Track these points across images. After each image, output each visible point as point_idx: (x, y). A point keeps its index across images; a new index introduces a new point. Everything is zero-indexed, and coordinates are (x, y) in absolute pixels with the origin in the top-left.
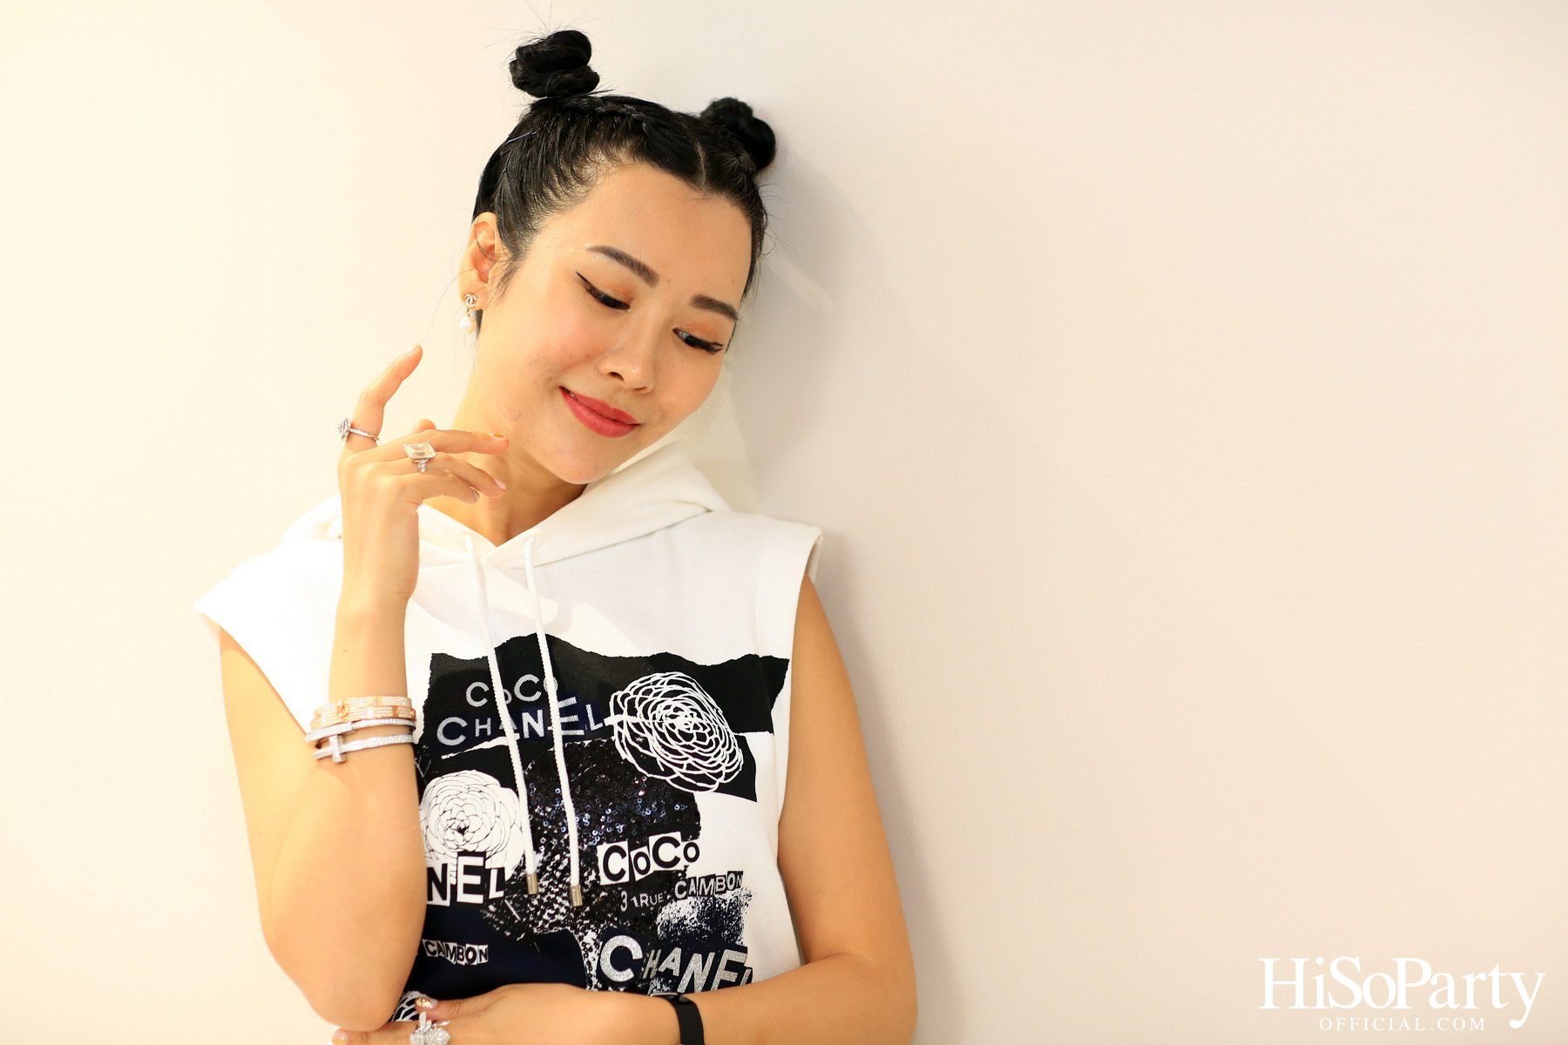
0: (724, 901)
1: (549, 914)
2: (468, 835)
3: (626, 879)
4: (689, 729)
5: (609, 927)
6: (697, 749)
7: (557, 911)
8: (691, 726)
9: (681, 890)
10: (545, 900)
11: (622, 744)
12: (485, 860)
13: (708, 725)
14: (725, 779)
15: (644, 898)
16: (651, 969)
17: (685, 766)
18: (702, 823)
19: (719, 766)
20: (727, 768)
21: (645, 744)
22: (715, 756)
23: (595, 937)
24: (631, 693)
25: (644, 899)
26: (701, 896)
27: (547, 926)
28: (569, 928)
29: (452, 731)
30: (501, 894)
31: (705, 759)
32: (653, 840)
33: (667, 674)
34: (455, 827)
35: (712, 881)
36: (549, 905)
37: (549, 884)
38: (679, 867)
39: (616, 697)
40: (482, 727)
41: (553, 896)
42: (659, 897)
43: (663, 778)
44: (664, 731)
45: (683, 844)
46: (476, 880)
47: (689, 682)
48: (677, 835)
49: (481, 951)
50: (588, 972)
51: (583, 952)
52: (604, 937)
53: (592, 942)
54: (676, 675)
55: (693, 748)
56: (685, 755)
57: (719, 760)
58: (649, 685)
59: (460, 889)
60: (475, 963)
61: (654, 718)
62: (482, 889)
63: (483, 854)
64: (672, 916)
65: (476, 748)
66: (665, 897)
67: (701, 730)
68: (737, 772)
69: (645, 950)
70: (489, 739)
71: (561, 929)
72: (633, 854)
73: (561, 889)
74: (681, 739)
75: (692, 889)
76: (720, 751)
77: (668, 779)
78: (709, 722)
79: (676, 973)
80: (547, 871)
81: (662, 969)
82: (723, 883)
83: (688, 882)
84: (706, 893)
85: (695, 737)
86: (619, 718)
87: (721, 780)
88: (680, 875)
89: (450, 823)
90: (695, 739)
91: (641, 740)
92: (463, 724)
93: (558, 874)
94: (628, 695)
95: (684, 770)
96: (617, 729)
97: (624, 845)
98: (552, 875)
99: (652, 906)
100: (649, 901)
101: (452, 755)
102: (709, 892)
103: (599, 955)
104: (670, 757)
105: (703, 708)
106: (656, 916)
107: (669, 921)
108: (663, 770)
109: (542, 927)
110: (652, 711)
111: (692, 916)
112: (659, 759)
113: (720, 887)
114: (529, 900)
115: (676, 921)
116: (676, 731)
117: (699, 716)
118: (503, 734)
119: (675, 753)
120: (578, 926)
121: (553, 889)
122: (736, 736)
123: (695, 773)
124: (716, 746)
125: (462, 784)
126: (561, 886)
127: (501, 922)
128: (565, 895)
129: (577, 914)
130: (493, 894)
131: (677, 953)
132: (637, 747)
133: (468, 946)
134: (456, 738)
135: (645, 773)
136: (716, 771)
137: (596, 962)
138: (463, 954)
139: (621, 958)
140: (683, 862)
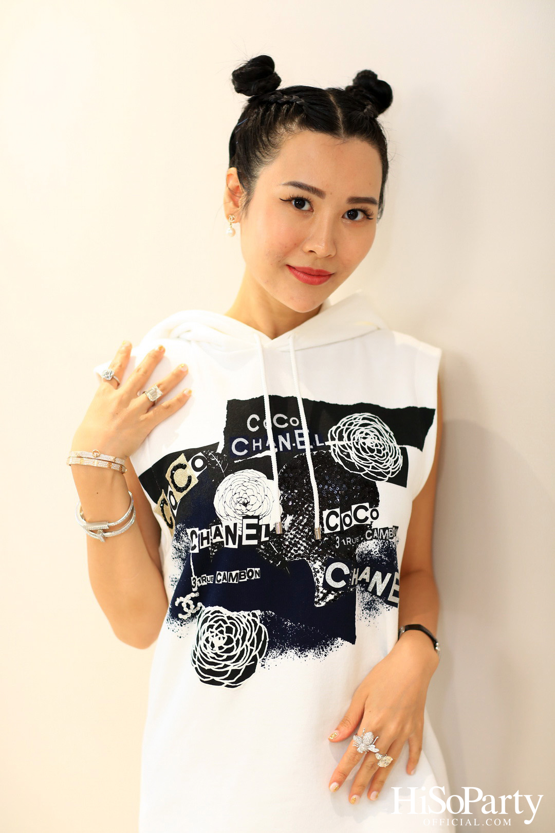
1: (294, 550)
2: (249, 507)
3: (338, 529)
4: (373, 446)
5: (329, 558)
6: (377, 458)
7: (299, 548)
8: (374, 445)
9: (369, 535)
10: (293, 542)
11: (335, 455)
12: (259, 520)
13: (383, 444)
14: (392, 475)
15: (349, 540)
16: (355, 579)
17: (371, 467)
18: (380, 498)
19: (389, 468)
20: (393, 469)
21: (348, 456)
22: (386, 462)
23: (321, 564)
24: (341, 426)
26: (381, 539)
27: (293, 557)
28: (305, 559)
29: (240, 447)
30: (267, 539)
31: (381, 463)
32: (354, 507)
33: (362, 414)
34: (241, 502)
35: (387, 531)
36: (295, 545)
37: (296, 533)
38: (368, 522)
39: (332, 431)
40: (257, 444)
41: (297, 540)
42: (357, 539)
43: (359, 473)
44: (359, 447)
45: (370, 510)
46: (254, 532)
47: (374, 419)
48: (367, 505)
49: (256, 571)
50: (317, 584)
51: (314, 574)
52: (327, 564)
53: (319, 568)
54: (367, 415)
55: (375, 457)
56: (371, 461)
57: (388, 464)
58: (352, 420)
59: (244, 537)
60: (253, 578)
61: (354, 439)
62: (257, 537)
63: (257, 517)
64: (364, 549)
65: (253, 457)
66: (360, 539)
67: (379, 448)
68: (398, 471)
69: (350, 569)
70: (261, 452)
71: (301, 558)
72: (343, 515)
73: (302, 536)
74: (368, 451)
75: (376, 535)
76: (389, 460)
77: (361, 474)
78: (383, 443)
79: (368, 581)
80: (295, 526)
81: (360, 579)
83: (373, 530)
84: (384, 538)
85: (376, 451)
86: (333, 442)
87: (389, 476)
88: (368, 527)
89: (239, 500)
90: (375, 452)
91: (346, 453)
92: (246, 442)
93: (301, 527)
94: (339, 427)
95: (370, 469)
96: (332, 447)
97: (338, 510)
98: (298, 528)
99: (353, 544)
100: (351, 542)
101: (240, 461)
102: (386, 537)
103: (325, 574)
104: (363, 462)
105: (381, 435)
106: (356, 550)
107: (362, 552)
108: (358, 469)
109: (290, 557)
110: (353, 435)
111: (376, 550)
112: (356, 463)
113: (391, 534)
114: (283, 542)
115: (366, 552)
116: (366, 447)
117: (378, 439)
118: (268, 448)
119: (365, 459)
120: (311, 558)
121: (298, 536)
122: (400, 448)
123: (376, 471)
124: (387, 457)
125: (246, 477)
126: (302, 534)
127: (268, 555)
128: (304, 539)
129: (310, 551)
130: (263, 539)
131: (368, 569)
132: (344, 456)
133: (248, 569)
134: (242, 451)
135: (349, 470)
136: (387, 471)
137: (322, 578)
138: (244, 575)
139: (337, 575)
140: (370, 520)
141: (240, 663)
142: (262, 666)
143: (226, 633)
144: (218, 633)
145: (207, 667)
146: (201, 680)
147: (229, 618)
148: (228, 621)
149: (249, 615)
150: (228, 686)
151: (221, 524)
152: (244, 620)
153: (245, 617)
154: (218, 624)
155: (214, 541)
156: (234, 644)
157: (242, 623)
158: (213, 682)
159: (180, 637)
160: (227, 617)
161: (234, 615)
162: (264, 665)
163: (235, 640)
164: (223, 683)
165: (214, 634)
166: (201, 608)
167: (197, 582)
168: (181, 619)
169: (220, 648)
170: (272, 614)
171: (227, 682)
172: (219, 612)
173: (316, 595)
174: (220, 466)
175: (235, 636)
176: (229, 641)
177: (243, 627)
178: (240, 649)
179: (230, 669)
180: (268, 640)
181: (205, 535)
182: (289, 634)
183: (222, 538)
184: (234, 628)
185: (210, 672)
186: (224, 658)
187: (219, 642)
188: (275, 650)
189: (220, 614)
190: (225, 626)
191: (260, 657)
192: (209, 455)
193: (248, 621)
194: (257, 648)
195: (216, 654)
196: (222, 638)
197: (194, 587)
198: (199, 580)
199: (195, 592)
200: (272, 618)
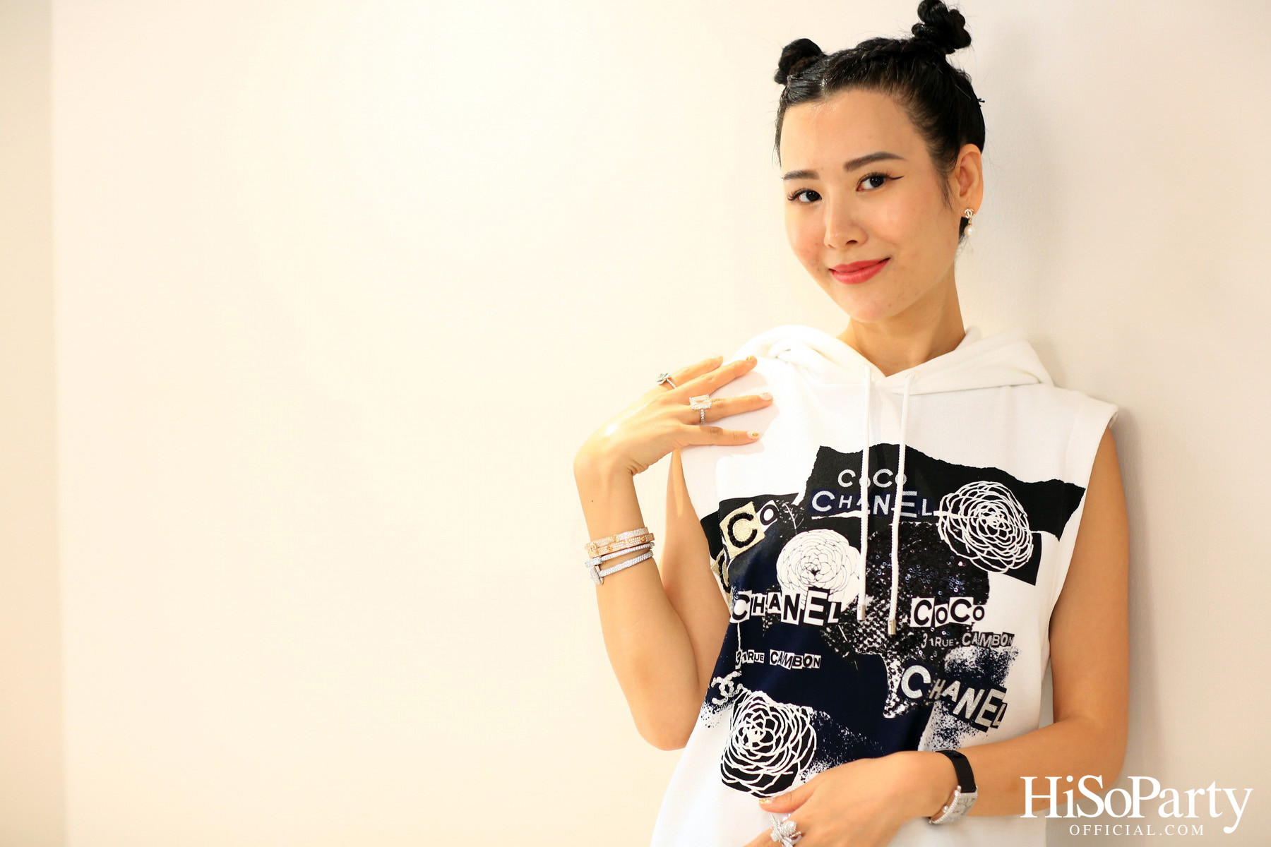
0: (996, 653)
1: (869, 641)
2: (818, 576)
3: (928, 624)
4: (995, 526)
5: (911, 658)
6: (997, 542)
7: (875, 641)
8: (998, 524)
9: (967, 639)
10: (868, 630)
11: (943, 530)
12: (829, 594)
13: (1011, 526)
14: (1014, 566)
15: (938, 640)
16: (936, 693)
17: (986, 552)
18: (990, 594)
19: (1012, 556)
20: (1017, 558)
21: (959, 534)
22: (1010, 549)
23: (899, 664)
24: (960, 495)
25: (938, 642)
26: (980, 647)
27: (865, 649)
28: (881, 654)
29: (823, 501)
30: (836, 621)
31: (1002, 549)
32: (952, 600)
33: (991, 483)
34: (810, 569)
35: (990, 637)
36: (870, 635)
37: (874, 620)
38: (968, 622)
39: (946, 498)
40: (845, 501)
41: (874, 629)
42: (950, 642)
43: (968, 558)
44: (977, 525)
45: (974, 607)
46: (820, 608)
47: (1005, 492)
48: (970, 600)
49: (816, 659)
50: (890, 689)
51: (888, 675)
52: (906, 665)
53: (896, 668)
54: (997, 485)
55: (994, 540)
56: (988, 545)
57: (1012, 552)
58: (976, 488)
59: (807, 614)
60: (810, 667)
61: (972, 515)
62: (823, 616)
63: (828, 591)
64: (957, 657)
65: (837, 516)
66: (954, 642)
67: (1004, 529)
68: (1024, 563)
69: (933, 678)
70: (848, 511)
71: (875, 653)
72: (937, 607)
73: (881, 625)
74: (988, 532)
75: (975, 640)
76: (1014, 546)
77: (971, 559)
78: (1012, 524)
79: (954, 699)
80: (874, 611)
81: (944, 695)
82: (998, 640)
83: (973, 634)
84: (984, 645)
86: (945, 513)
87: (1011, 566)
88: (968, 628)
89: (807, 565)
90: (997, 534)
91: (957, 531)
92: (832, 497)
93: (881, 614)
95: (984, 555)
96: (941, 519)
97: (932, 601)
98: (878, 615)
99: (943, 647)
100: (941, 644)
101: (819, 517)
102: (987, 645)
103: (901, 678)
104: (976, 544)
105: (1010, 514)
106: (946, 655)
107: (954, 661)
108: (969, 552)
109: (862, 649)
110: (972, 509)
111: (972, 660)
112: (967, 545)
113: (996, 642)
114: (856, 629)
115: (960, 662)
116: (985, 526)
117: (1006, 518)
118: (859, 508)
119: (981, 542)
120: (888, 655)
121: (875, 624)
122: (1032, 534)
123: (992, 558)
124: (1013, 542)
125: (822, 539)
126: (881, 622)
127: (834, 641)
128: (883, 630)
129: (889, 646)
130: (831, 620)
131: (957, 685)
132: (953, 534)
133: (806, 655)
134: (825, 506)
135: (956, 552)
136: (1008, 560)
137: (898, 683)
138: (800, 661)
139: (916, 682)
140: (971, 619)
141: (776, 767)
142: (802, 779)
143: (766, 727)
144: (756, 726)
145: (734, 765)
146: (723, 781)
147: (773, 709)
148: (771, 713)
149: (798, 710)
150: (755, 794)
151: (781, 591)
152: (791, 716)
153: (793, 712)
154: (758, 713)
155: (770, 611)
156: (773, 742)
157: (788, 719)
158: (738, 786)
159: (709, 727)
160: (770, 708)
161: (780, 706)
162: (804, 779)
163: (775, 737)
164: (750, 790)
165: (751, 726)
166: (741, 690)
167: (741, 658)
168: (715, 705)
169: (755, 745)
170: (826, 717)
171: (755, 789)
172: (761, 699)
173: (887, 701)
174: (794, 520)
175: (776, 733)
176: (768, 738)
177: (789, 724)
178: (779, 750)
179: (761, 773)
180: (815, 749)
181: (759, 601)
182: (845, 746)
183: (779, 609)
184: (777, 723)
185: (736, 773)
186: (758, 757)
187: (755, 737)
188: (822, 763)
189: (762, 702)
190: (765, 718)
191: (802, 768)
192: (783, 506)
193: (796, 717)
194: (800, 755)
195: (748, 751)
196: (759, 733)
197: (737, 664)
198: (745, 655)
199: (738, 671)
200: (826, 723)
